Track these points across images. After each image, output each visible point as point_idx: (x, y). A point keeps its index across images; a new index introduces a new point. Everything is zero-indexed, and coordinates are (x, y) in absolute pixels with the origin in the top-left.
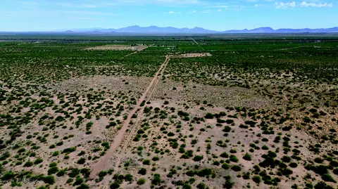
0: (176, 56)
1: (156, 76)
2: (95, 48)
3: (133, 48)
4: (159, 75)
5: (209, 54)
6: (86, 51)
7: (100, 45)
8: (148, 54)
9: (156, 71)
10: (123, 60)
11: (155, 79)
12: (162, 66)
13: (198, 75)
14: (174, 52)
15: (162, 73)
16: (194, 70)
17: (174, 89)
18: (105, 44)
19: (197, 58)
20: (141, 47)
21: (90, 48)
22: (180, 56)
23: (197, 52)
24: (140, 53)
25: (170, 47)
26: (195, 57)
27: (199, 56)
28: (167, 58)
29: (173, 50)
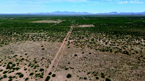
0: (76, 27)
1: (64, 42)
2: (36, 22)
3: (55, 22)
4: (66, 40)
5: (93, 26)
6: (32, 23)
7: (40, 20)
8: (62, 25)
9: (65, 37)
10: (48, 29)
11: (63, 45)
12: (68, 33)
13: (90, 41)
14: (75, 24)
15: (68, 39)
16: (87, 36)
17: (76, 55)
18: (42, 20)
19: (87, 28)
20: (59, 21)
21: (34, 22)
22: (78, 27)
23: (87, 24)
24: (58, 25)
25: (73, 22)
26: (86, 27)
27: (88, 26)
28: (71, 28)
29: (75, 23)
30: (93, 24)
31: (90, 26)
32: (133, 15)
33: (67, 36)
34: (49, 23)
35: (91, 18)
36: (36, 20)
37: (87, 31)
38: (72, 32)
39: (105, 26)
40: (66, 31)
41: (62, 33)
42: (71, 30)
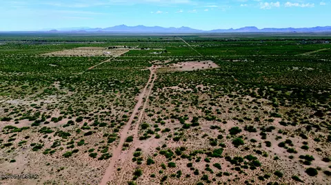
0: (165, 69)
4: (128, 142)
12: (140, 98)
15: (135, 132)
21: (51, 54)
22: (171, 69)
25: (158, 52)
26: (196, 69)
27: (201, 68)
28: (152, 73)
29: (161, 55)
30: (214, 61)
31: (206, 67)
32: (295, 33)
33: (135, 110)
34: (92, 57)
35: (201, 41)
36: (61, 48)
37: (202, 87)
38: (154, 89)
39: (246, 65)
40: (133, 86)
41: (118, 96)
42: (151, 83)
